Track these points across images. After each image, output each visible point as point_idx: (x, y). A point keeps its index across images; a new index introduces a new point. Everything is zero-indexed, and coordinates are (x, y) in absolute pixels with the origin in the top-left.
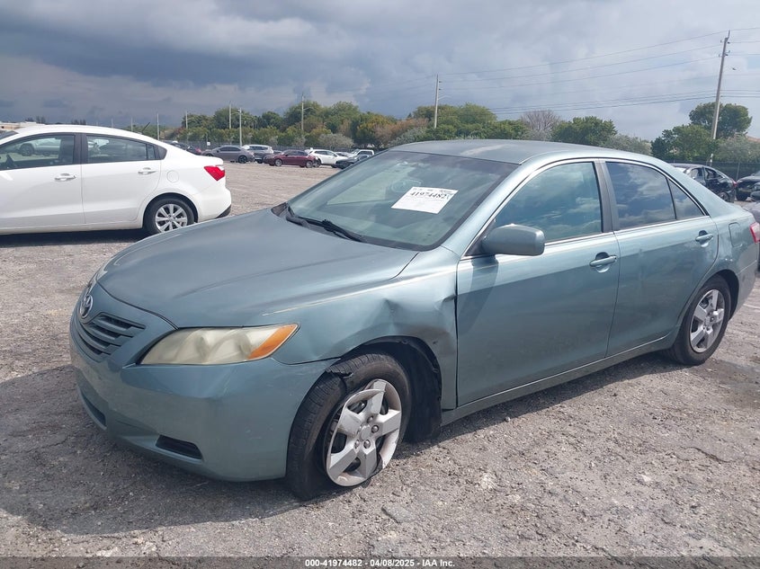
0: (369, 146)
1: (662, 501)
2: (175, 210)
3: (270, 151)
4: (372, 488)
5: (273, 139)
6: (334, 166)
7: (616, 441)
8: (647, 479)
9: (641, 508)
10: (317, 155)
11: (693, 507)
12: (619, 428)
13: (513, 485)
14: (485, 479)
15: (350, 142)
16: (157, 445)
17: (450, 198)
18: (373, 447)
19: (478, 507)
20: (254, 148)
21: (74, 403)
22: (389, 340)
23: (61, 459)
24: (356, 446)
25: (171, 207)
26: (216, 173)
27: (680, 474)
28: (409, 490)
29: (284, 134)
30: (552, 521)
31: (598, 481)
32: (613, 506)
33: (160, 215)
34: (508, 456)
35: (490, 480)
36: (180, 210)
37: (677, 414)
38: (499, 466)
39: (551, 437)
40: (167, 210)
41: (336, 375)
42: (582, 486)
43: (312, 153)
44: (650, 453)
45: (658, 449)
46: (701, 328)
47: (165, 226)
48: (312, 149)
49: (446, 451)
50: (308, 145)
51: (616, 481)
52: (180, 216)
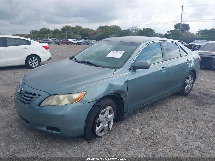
0: (86, 38)
1: (184, 133)
2: (35, 59)
3: (57, 40)
4: (107, 136)
5: (58, 37)
6: (76, 44)
7: (170, 118)
8: (179, 127)
9: (179, 135)
10: (71, 41)
11: (192, 134)
12: (170, 114)
13: (145, 132)
14: (137, 131)
15: (80, 37)
16: (46, 129)
17: (123, 53)
18: (107, 125)
19: (137, 139)
20: (53, 40)
21: (15, 118)
22: (110, 95)
23: (15, 135)
24: (103, 125)
25: (33, 58)
26: (46, 48)
27: (187, 125)
28: (117, 135)
29: (61, 35)
30: (157, 141)
31: (167, 129)
32: (172, 135)
33: (30, 61)
34: (142, 124)
35: (139, 131)
36: (36, 59)
37: (184, 109)
38: (140, 127)
39: (152, 118)
40: (32, 59)
41: (97, 105)
42: (163, 130)
43: (70, 40)
44: (179, 120)
45: (181, 119)
46: (187, 86)
47: (32, 64)
48: (70, 39)
49: (125, 124)
50: (68, 38)
51: (172, 129)
52: (36, 61)
